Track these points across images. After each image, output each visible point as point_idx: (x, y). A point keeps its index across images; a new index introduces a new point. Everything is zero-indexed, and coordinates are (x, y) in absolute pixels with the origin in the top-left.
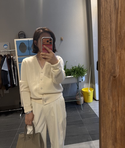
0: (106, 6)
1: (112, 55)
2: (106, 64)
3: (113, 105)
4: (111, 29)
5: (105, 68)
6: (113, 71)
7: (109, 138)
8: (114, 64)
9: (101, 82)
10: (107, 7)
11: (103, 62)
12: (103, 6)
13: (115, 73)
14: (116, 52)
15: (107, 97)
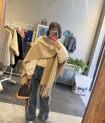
3: (104, 85)
7: (94, 106)
9: (102, 69)
15: (102, 80)
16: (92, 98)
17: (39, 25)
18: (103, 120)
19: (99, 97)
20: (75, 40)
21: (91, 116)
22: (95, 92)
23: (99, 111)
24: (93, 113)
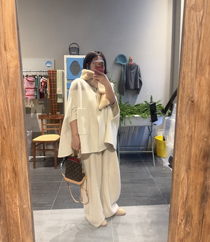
1: (192, 80)
2: (186, 87)
3: (189, 129)
4: (192, 56)
5: (184, 92)
6: (191, 95)
7: (182, 164)
8: (193, 89)
10: (190, 36)
11: (183, 86)
13: (192, 97)
14: (196, 78)
15: (184, 121)
16: (176, 152)
17: (66, 57)
18: (202, 182)
19: (187, 148)
20: (137, 68)
21: (182, 180)
23: (192, 169)
24: (183, 174)
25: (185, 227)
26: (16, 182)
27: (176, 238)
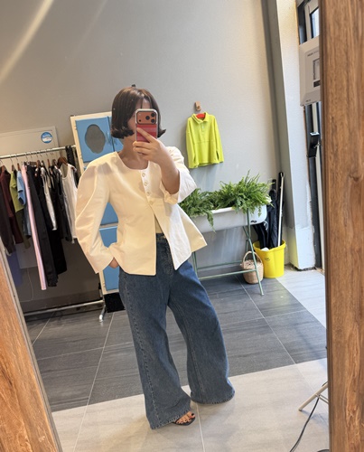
0: (337, 33)
1: (351, 134)
2: (339, 152)
3: (354, 237)
4: (348, 81)
5: (337, 162)
6: (353, 166)
7: (346, 307)
8: (356, 154)
9: (330, 191)
10: (339, 36)
11: (333, 148)
12: (332, 35)
13: (357, 171)
14: (359, 129)
15: (342, 222)
16: (332, 287)
19: (352, 275)
21: (349, 339)
22: (336, 267)
24: (350, 328)
25: (360, 422)
26: (12, 396)
27: (347, 446)
